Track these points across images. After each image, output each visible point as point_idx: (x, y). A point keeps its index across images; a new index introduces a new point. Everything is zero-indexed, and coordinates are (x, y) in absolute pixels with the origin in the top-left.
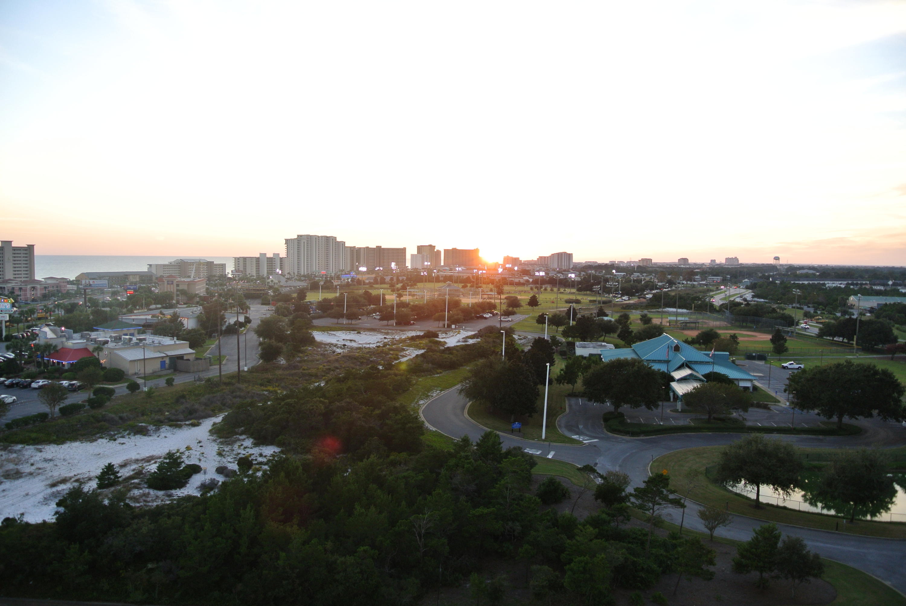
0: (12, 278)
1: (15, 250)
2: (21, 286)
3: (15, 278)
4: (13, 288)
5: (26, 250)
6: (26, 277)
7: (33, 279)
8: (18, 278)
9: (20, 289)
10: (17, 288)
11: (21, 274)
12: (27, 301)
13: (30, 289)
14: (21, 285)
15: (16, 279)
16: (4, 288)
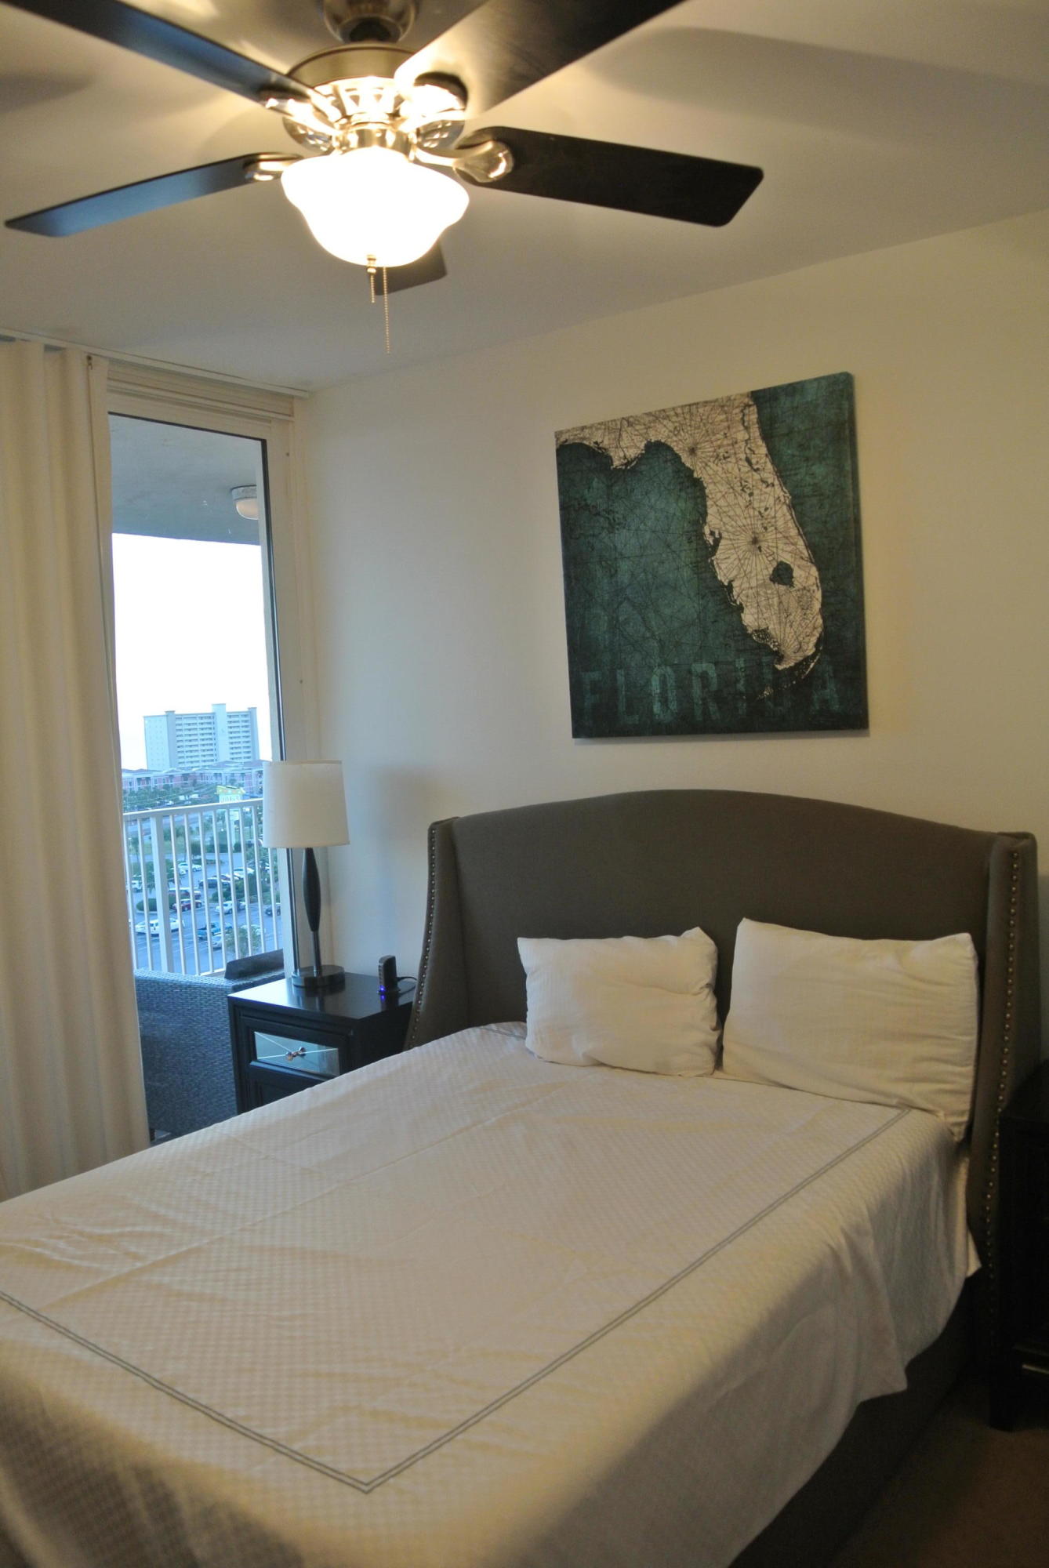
0: (228, 759)
1: (230, 717)
2: (243, 772)
3: (233, 759)
4: (233, 775)
5: (245, 716)
6: (249, 758)
7: (257, 759)
8: (237, 758)
9: (243, 774)
10: (238, 774)
11: (240, 753)
12: (252, 793)
13: (257, 775)
14: (243, 769)
15: (235, 761)
16: (220, 774)
